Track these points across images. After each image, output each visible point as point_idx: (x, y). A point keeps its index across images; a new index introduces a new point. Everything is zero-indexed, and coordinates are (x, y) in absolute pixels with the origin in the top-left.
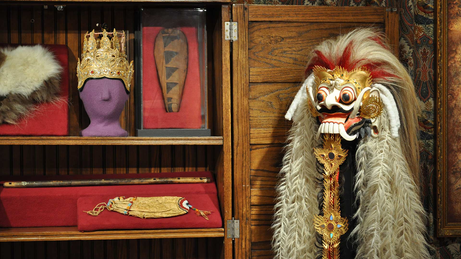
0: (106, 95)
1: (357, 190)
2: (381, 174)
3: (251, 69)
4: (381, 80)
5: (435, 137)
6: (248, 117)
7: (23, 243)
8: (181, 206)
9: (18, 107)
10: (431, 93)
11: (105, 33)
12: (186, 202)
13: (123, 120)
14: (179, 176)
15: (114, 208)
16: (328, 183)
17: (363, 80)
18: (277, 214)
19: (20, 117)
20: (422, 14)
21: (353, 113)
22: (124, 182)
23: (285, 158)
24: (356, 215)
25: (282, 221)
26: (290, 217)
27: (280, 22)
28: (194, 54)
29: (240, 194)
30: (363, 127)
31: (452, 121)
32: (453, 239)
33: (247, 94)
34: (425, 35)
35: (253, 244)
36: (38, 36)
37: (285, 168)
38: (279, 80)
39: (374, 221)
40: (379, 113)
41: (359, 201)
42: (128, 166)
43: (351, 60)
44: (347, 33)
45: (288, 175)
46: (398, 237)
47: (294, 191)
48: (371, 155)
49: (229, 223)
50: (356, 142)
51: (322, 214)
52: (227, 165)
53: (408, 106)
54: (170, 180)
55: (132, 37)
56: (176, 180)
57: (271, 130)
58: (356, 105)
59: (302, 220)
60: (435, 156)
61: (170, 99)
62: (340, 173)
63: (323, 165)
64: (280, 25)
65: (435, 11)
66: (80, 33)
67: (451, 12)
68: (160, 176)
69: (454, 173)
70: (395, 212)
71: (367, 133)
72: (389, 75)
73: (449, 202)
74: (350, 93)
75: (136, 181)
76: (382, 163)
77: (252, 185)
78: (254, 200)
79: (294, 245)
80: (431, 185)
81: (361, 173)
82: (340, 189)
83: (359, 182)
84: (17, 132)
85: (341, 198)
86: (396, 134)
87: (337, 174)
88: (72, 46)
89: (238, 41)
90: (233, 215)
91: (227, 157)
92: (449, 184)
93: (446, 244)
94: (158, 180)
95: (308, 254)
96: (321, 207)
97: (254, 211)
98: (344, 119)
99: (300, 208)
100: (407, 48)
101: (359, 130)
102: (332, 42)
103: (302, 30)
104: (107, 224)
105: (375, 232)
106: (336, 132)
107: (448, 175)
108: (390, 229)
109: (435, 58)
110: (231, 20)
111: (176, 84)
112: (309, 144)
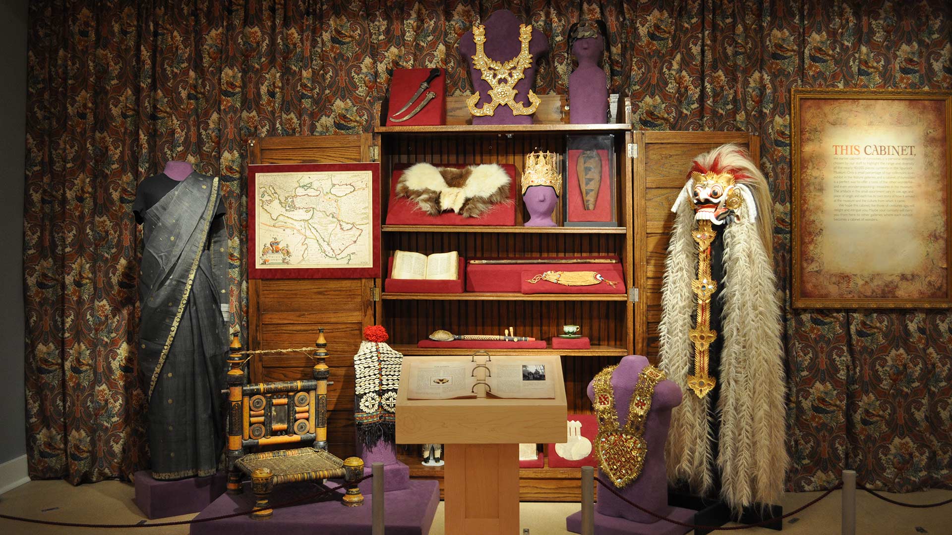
0: (541, 198)
1: (725, 263)
2: (741, 250)
3: (647, 178)
4: (741, 180)
5: (791, 232)
6: (645, 213)
7: (483, 301)
8: (595, 278)
9: (481, 206)
10: (788, 199)
11: (541, 154)
12: (599, 275)
13: (554, 218)
14: (595, 258)
15: (547, 278)
16: (702, 256)
17: (729, 181)
18: (665, 281)
19: (482, 213)
20: (781, 139)
21: (720, 204)
22: (554, 261)
23: (671, 240)
24: (723, 281)
25: (669, 287)
26: (674, 283)
27: (669, 143)
28: (606, 169)
29: (639, 270)
30: (729, 215)
31: (804, 220)
32: (805, 310)
33: (644, 196)
34: (783, 155)
35: (648, 306)
36: (494, 158)
37: (671, 248)
38: (668, 186)
39: (736, 284)
40: (740, 205)
41: (726, 271)
42: (558, 252)
43: (719, 166)
44: (717, 147)
45: (673, 253)
46: (755, 295)
47: (678, 264)
48: (734, 237)
49: (630, 290)
50: (723, 227)
51: (698, 279)
52: (629, 248)
53: (763, 200)
54: (588, 261)
55: (561, 158)
56: (593, 261)
57: (662, 223)
58: (722, 199)
59: (683, 285)
60: (791, 247)
61: (588, 201)
62: (711, 249)
63: (698, 243)
64: (669, 146)
65: (790, 137)
66: (524, 156)
67: (803, 137)
68: (581, 258)
69: (806, 260)
70: (752, 278)
71: (731, 220)
72: (748, 177)
73: (802, 282)
74: (718, 190)
75: (563, 261)
76: (742, 242)
77: (648, 263)
78: (650, 274)
79: (677, 303)
80: (788, 268)
81: (727, 250)
82: (711, 260)
83: (725, 257)
84: (479, 223)
85: (712, 267)
86: (753, 221)
87: (709, 250)
88: (518, 165)
89: (637, 158)
90: (634, 285)
91: (629, 242)
92: (802, 268)
93: (799, 314)
94: (579, 261)
95: (687, 309)
96: (697, 275)
97: (650, 282)
98: (714, 209)
99: (682, 276)
100: (768, 165)
101: (725, 218)
102: (706, 154)
103: (685, 149)
104: (542, 289)
105: (737, 292)
106: (707, 218)
107: (801, 261)
108: (748, 290)
109: (791, 172)
110: (633, 142)
111: (592, 190)
112: (689, 229)
